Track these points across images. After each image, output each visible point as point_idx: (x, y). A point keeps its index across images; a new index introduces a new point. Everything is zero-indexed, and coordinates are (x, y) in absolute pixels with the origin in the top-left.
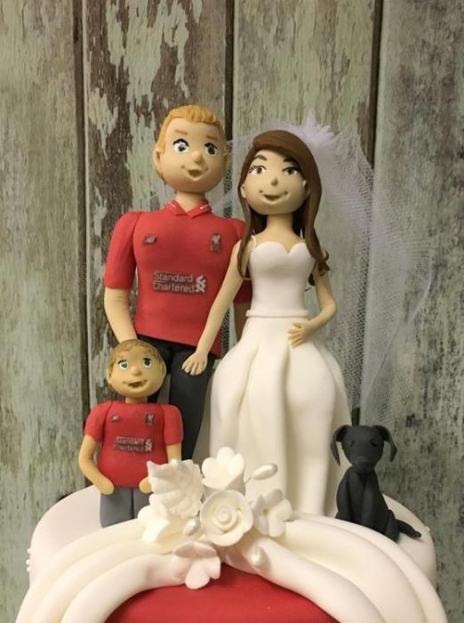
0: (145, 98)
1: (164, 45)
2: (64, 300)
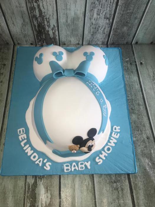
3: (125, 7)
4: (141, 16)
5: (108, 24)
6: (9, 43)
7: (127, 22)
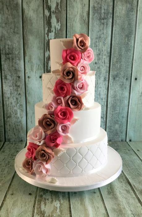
0: (54, 11)
1: (57, 2)
2: (41, 43)
3: (113, 109)
4: (126, 115)
5: (103, 122)
6: (23, 141)
7: (117, 121)
